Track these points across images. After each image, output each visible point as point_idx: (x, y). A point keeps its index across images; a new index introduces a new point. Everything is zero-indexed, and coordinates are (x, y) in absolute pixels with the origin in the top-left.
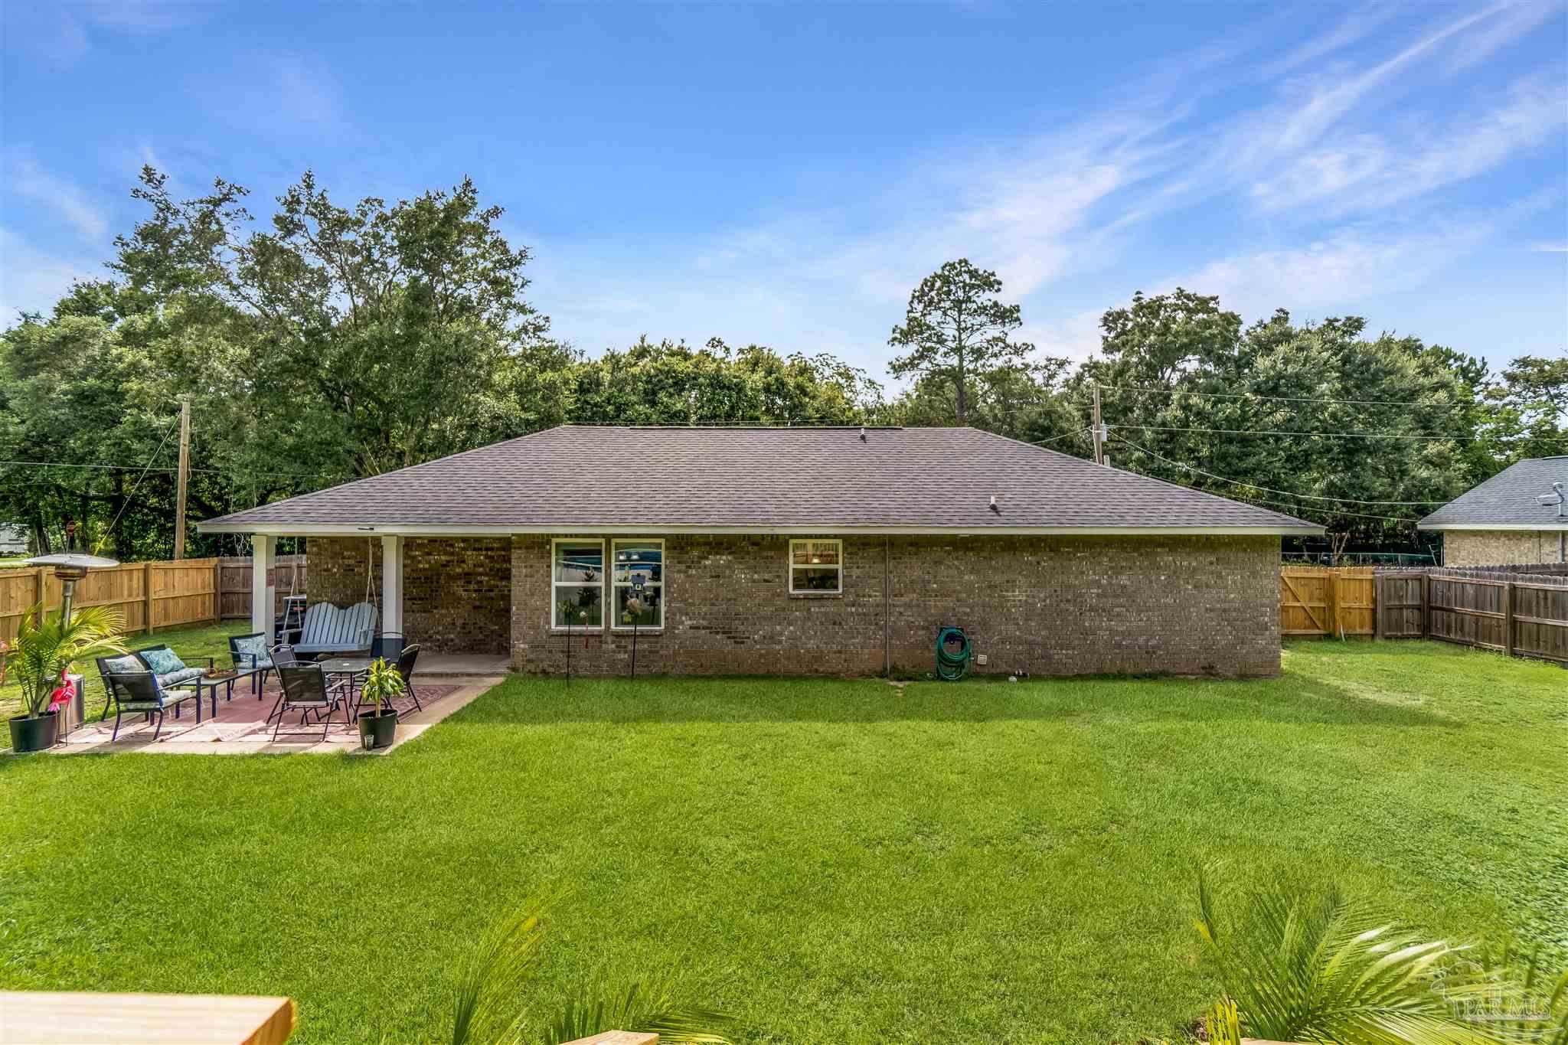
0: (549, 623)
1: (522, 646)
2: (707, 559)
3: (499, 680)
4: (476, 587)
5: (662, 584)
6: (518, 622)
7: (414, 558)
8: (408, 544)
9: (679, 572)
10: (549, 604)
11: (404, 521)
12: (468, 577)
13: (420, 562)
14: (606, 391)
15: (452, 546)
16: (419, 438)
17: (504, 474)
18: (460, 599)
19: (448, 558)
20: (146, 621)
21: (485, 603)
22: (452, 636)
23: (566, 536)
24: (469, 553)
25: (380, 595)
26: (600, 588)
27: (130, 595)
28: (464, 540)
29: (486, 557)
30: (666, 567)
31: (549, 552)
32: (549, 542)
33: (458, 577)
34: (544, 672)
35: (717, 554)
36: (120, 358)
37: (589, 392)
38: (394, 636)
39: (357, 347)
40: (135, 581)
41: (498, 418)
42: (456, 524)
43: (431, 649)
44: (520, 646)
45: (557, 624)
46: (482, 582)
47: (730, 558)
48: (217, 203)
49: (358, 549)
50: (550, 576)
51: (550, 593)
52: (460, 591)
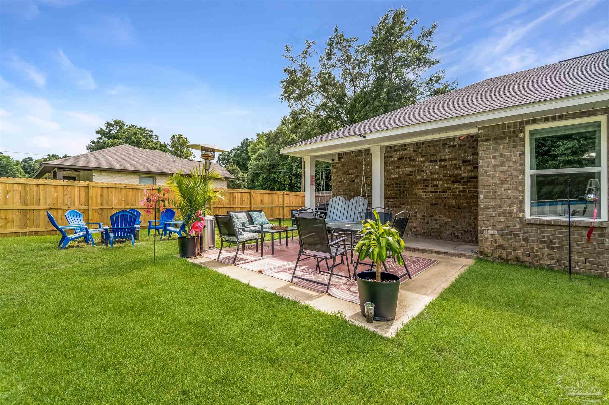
0: (523, 212)
1: (491, 232)
4: (432, 189)
6: (486, 209)
11: (387, 128)
13: (392, 173)
15: (414, 160)
19: (411, 169)
20: (284, 215)
21: (439, 202)
24: (427, 164)
27: (279, 204)
29: (440, 166)
31: (523, 140)
32: (522, 129)
33: (418, 183)
34: (517, 260)
40: (280, 199)
44: (489, 232)
45: (533, 213)
46: (437, 185)
49: (357, 168)
50: (523, 164)
51: (523, 181)
52: (421, 193)
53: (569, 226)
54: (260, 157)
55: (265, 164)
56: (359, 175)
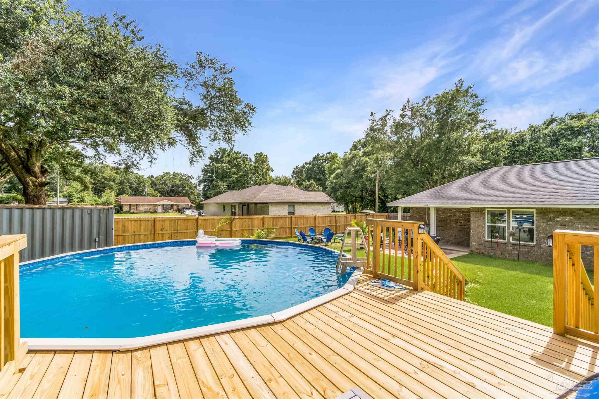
0: (485, 237)
2: (559, 218)
3: (466, 253)
4: (460, 224)
5: (534, 227)
6: (473, 236)
7: (439, 214)
8: (438, 210)
9: (543, 222)
10: (485, 231)
11: (435, 203)
12: (457, 221)
14: (527, 144)
15: (451, 211)
16: (443, 174)
17: (469, 187)
18: (454, 228)
19: (450, 214)
21: (462, 229)
22: (451, 239)
23: (491, 208)
24: (457, 213)
25: (429, 225)
26: (506, 227)
28: (455, 209)
29: (463, 214)
30: (536, 220)
31: (485, 213)
32: (484, 210)
33: (453, 220)
34: (482, 253)
35: (564, 216)
36: (363, 160)
37: (518, 145)
38: (433, 235)
39: (422, 148)
41: (472, 164)
42: (452, 204)
43: (445, 242)
44: (474, 244)
45: (488, 238)
46: (461, 222)
47: (572, 218)
48: (386, 116)
49: (424, 211)
50: (485, 221)
51: (485, 227)
52: (454, 225)
53: (491, 242)
54: (338, 176)
55: (343, 182)
56: (425, 215)
